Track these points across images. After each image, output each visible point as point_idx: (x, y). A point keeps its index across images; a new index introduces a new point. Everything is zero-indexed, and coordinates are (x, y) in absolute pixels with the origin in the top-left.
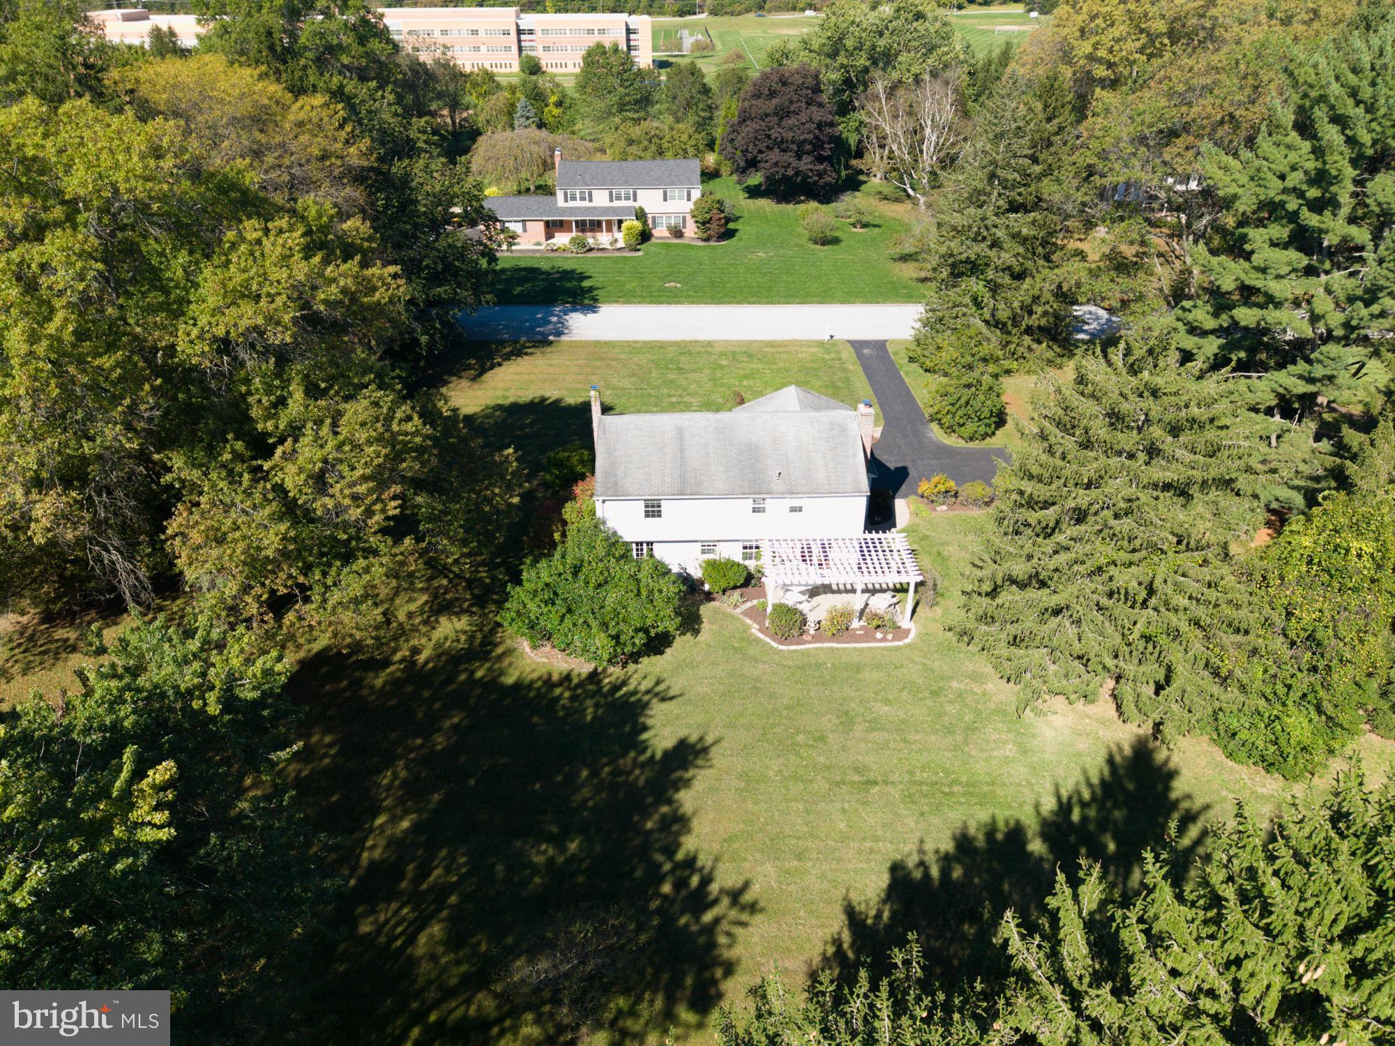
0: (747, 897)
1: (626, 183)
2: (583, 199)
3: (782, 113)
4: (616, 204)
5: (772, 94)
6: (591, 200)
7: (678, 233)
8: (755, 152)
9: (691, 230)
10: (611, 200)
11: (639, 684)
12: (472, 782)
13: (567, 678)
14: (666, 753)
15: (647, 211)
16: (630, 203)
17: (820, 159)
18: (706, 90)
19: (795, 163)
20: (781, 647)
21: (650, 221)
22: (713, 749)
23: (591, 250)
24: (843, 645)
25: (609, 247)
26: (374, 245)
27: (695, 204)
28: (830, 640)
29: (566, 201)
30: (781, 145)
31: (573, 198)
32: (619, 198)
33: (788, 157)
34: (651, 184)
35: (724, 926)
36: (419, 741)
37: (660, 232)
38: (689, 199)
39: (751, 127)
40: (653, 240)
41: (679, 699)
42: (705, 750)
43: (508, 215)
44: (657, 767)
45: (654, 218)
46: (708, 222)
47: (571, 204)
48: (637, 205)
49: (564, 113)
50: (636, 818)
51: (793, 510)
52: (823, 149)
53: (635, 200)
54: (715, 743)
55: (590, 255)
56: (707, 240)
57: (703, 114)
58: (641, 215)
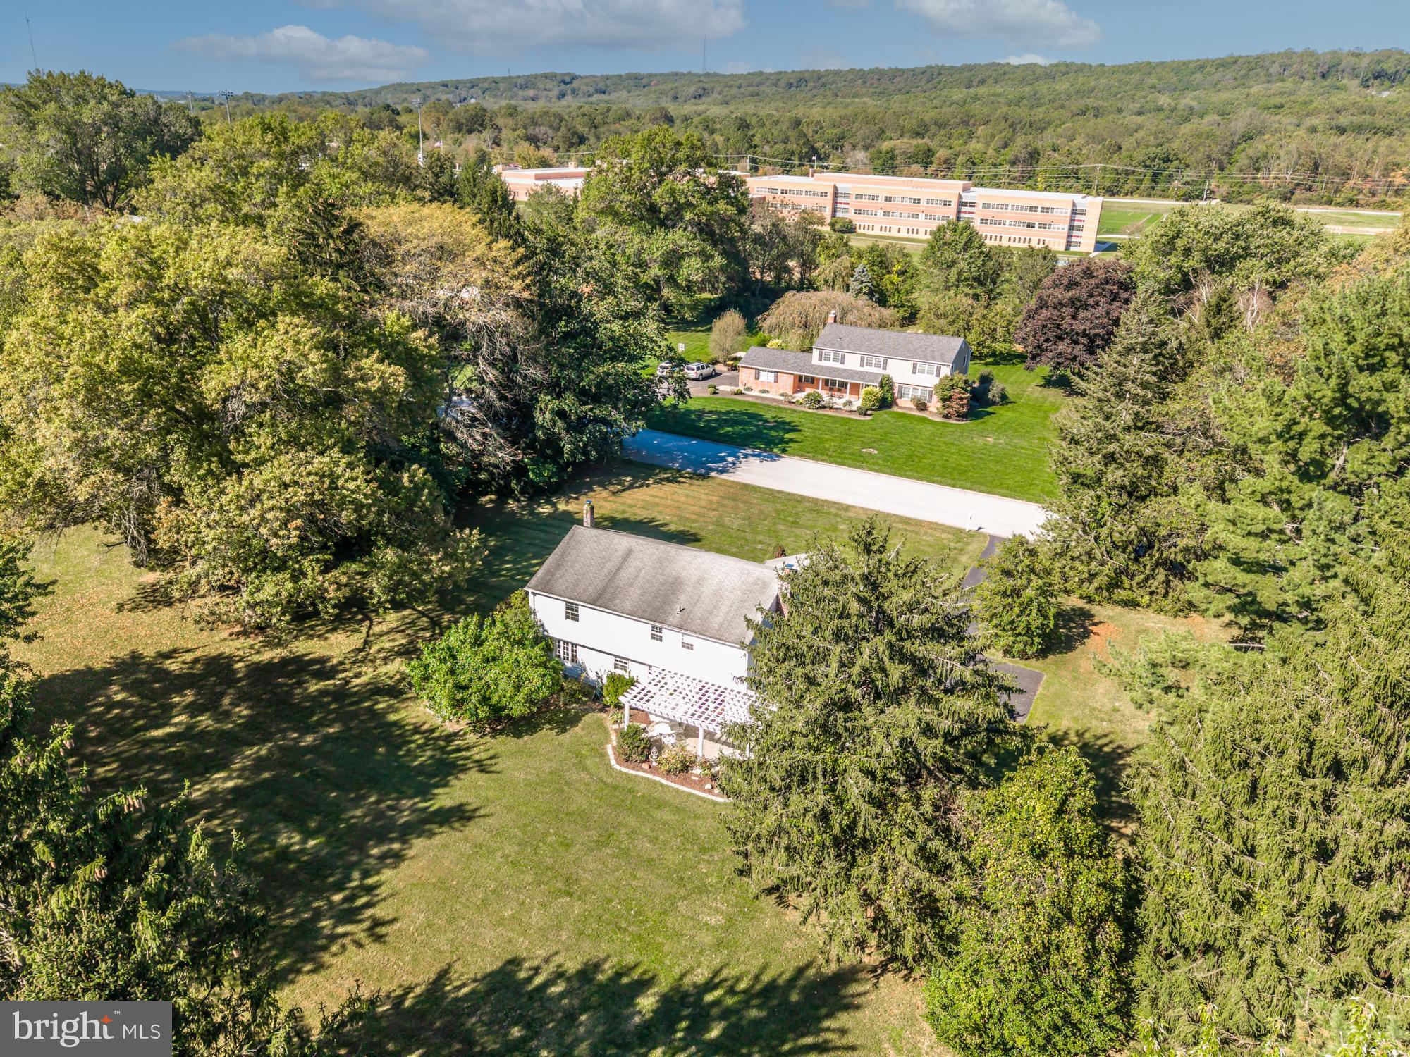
0: (382, 930)
1: (880, 351)
2: (835, 360)
3: (1077, 305)
4: (866, 369)
5: (1072, 284)
6: (843, 363)
7: (922, 406)
9: (935, 405)
10: (862, 365)
11: (478, 753)
12: (297, 775)
14: (441, 809)
15: (894, 380)
16: (879, 371)
20: (616, 766)
21: (896, 391)
22: (477, 820)
23: (824, 407)
24: (673, 785)
25: (841, 407)
26: (433, 353)
27: (941, 380)
28: (662, 776)
29: (820, 360)
31: (827, 359)
32: (869, 364)
34: (904, 355)
35: (346, 940)
36: (295, 735)
37: (905, 403)
38: (938, 375)
39: (1045, 313)
40: (895, 409)
41: (494, 776)
42: (470, 818)
43: (766, 365)
44: (423, 816)
45: (901, 389)
46: (949, 400)
47: (824, 363)
48: (885, 373)
49: (904, 281)
50: (371, 843)
51: (685, 645)
53: (884, 368)
54: (483, 816)
55: (820, 412)
56: (946, 417)
58: (887, 383)
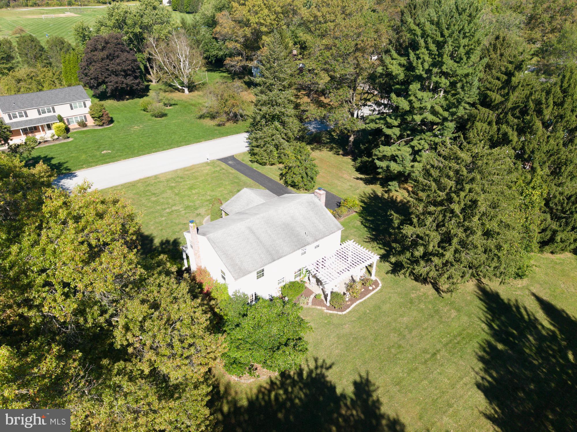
1: (45, 103)
2: (21, 116)
4: (43, 115)
6: (27, 116)
7: (83, 124)
8: (103, 78)
9: (90, 122)
10: (40, 114)
11: (308, 366)
13: (272, 383)
14: (355, 393)
15: (63, 116)
16: (52, 114)
17: (136, 78)
18: (42, 49)
19: (125, 81)
20: (344, 313)
21: (66, 121)
22: (370, 378)
23: (40, 143)
24: (363, 299)
25: (50, 139)
27: (89, 108)
28: (357, 299)
29: (11, 119)
30: (115, 73)
31: (15, 117)
32: (44, 112)
33: (120, 79)
34: (62, 102)
37: (74, 126)
38: (85, 107)
40: (72, 131)
42: (368, 381)
44: (359, 403)
45: (68, 120)
46: (102, 117)
48: (56, 114)
52: (136, 72)
53: (54, 112)
54: (368, 374)
55: (41, 146)
56: (102, 125)
57: (45, 61)
58: (61, 119)
